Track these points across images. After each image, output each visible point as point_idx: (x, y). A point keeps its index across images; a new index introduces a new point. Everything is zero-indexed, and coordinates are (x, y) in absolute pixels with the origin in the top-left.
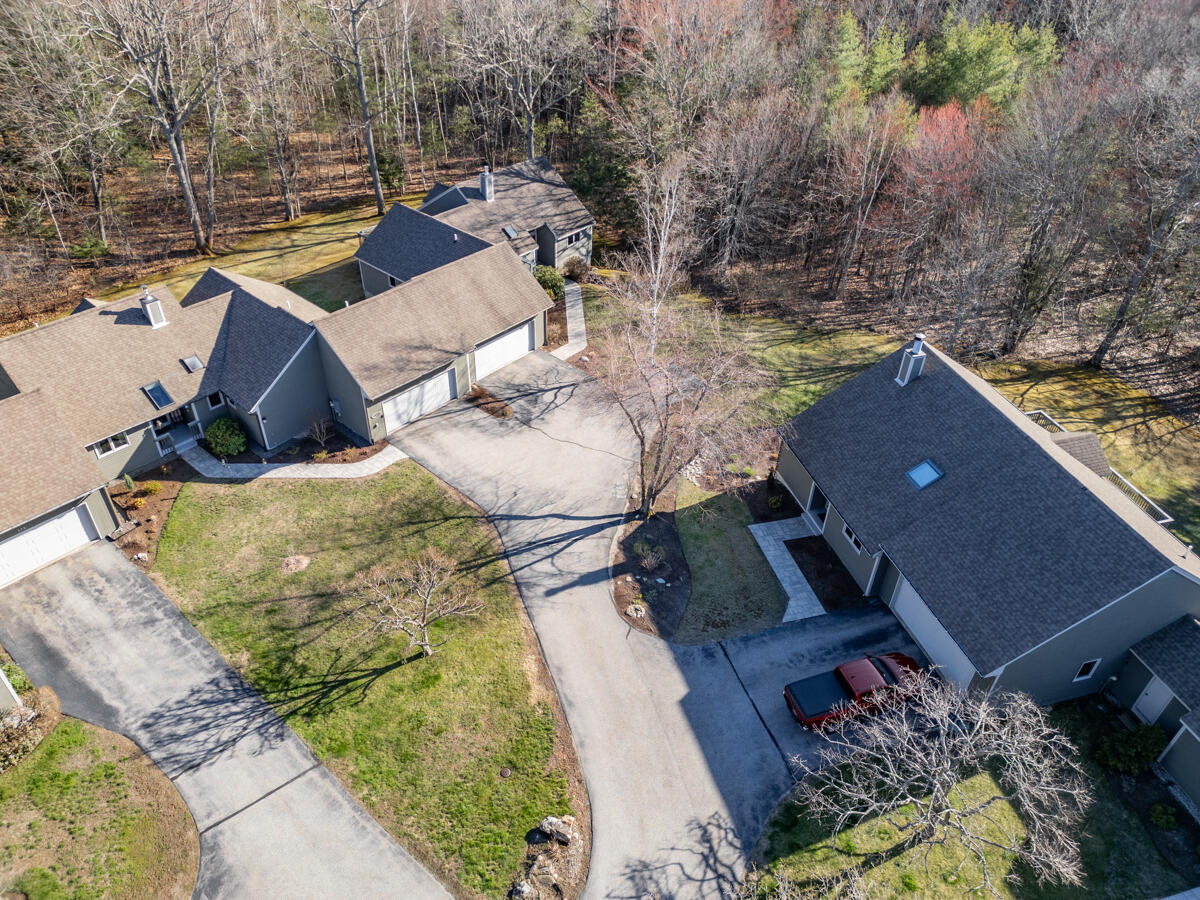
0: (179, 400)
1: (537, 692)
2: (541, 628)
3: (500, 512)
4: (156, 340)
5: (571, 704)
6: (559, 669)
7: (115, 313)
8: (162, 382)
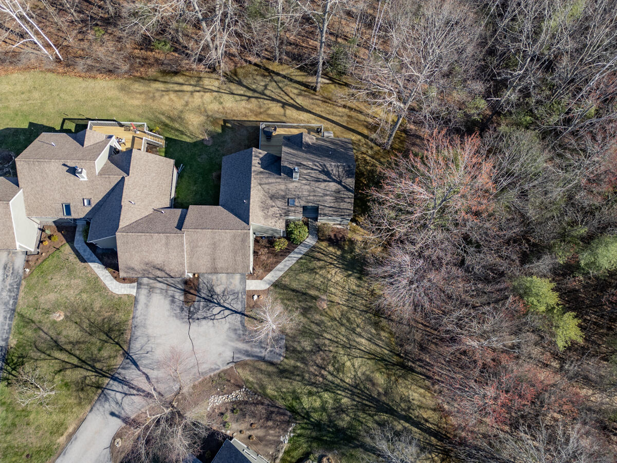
0: (74, 215)
1: (62, 440)
2: (89, 418)
3: (134, 357)
4: (78, 185)
5: (64, 454)
6: (76, 438)
7: (68, 167)
8: (71, 205)
